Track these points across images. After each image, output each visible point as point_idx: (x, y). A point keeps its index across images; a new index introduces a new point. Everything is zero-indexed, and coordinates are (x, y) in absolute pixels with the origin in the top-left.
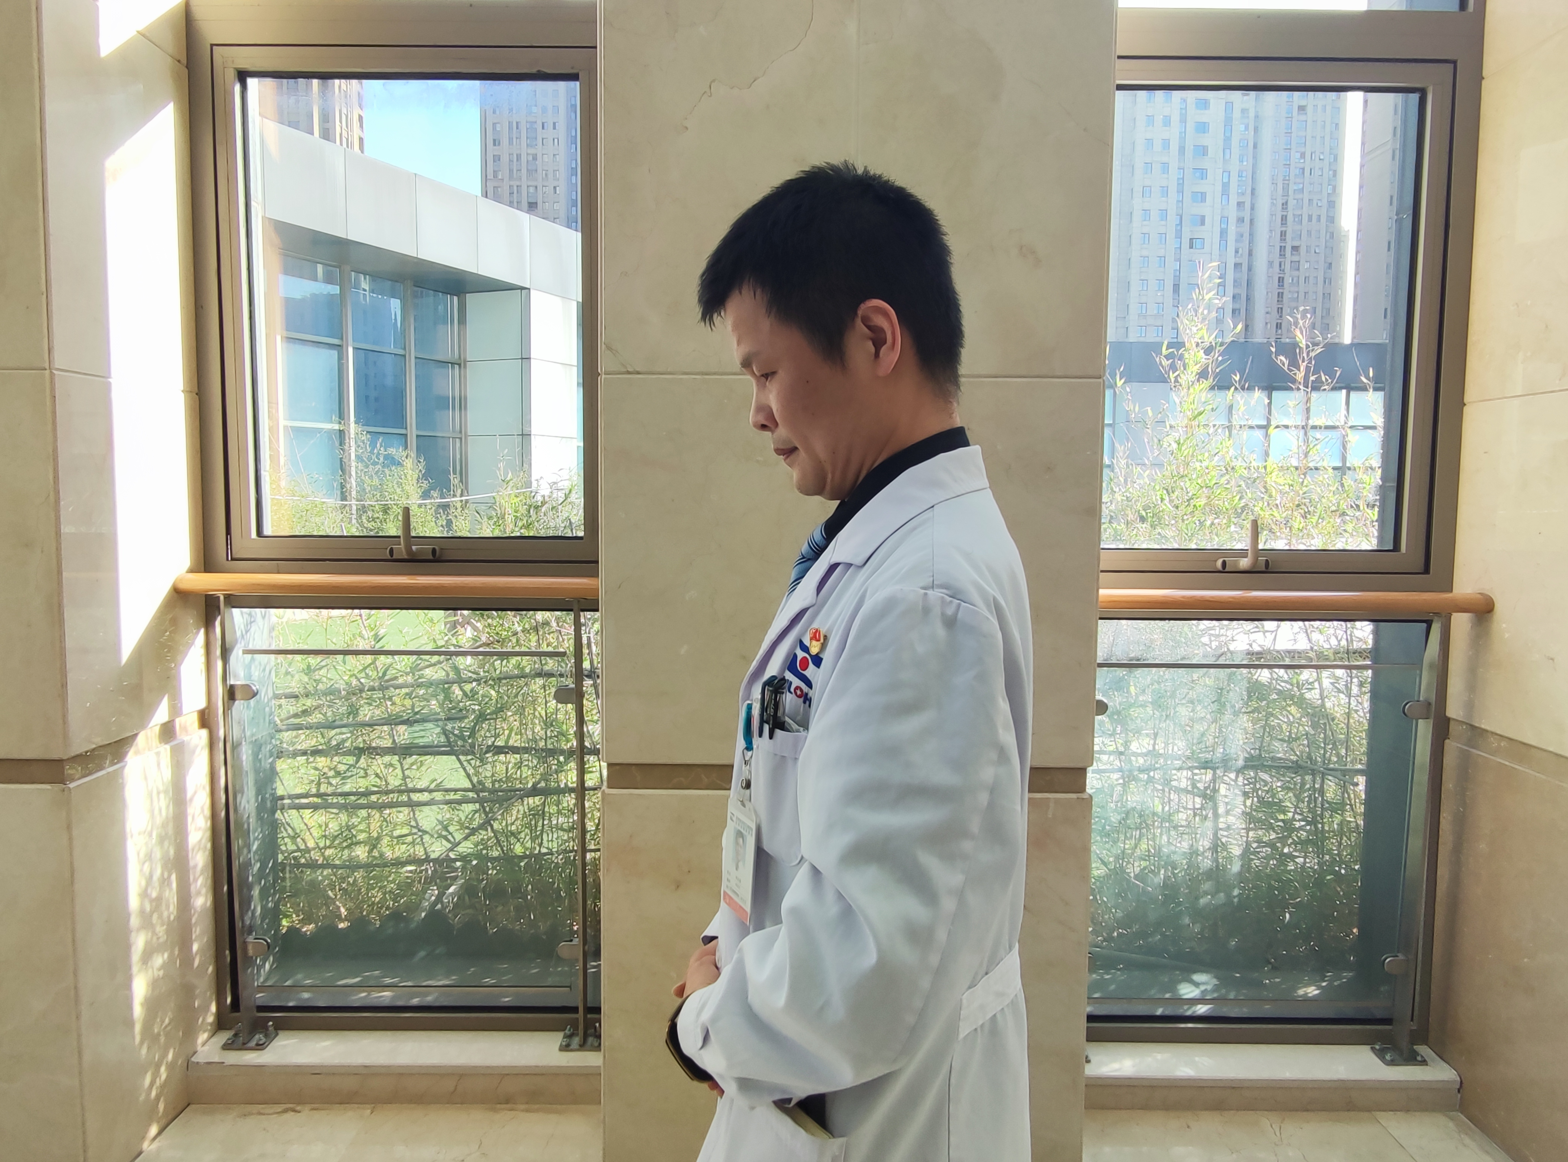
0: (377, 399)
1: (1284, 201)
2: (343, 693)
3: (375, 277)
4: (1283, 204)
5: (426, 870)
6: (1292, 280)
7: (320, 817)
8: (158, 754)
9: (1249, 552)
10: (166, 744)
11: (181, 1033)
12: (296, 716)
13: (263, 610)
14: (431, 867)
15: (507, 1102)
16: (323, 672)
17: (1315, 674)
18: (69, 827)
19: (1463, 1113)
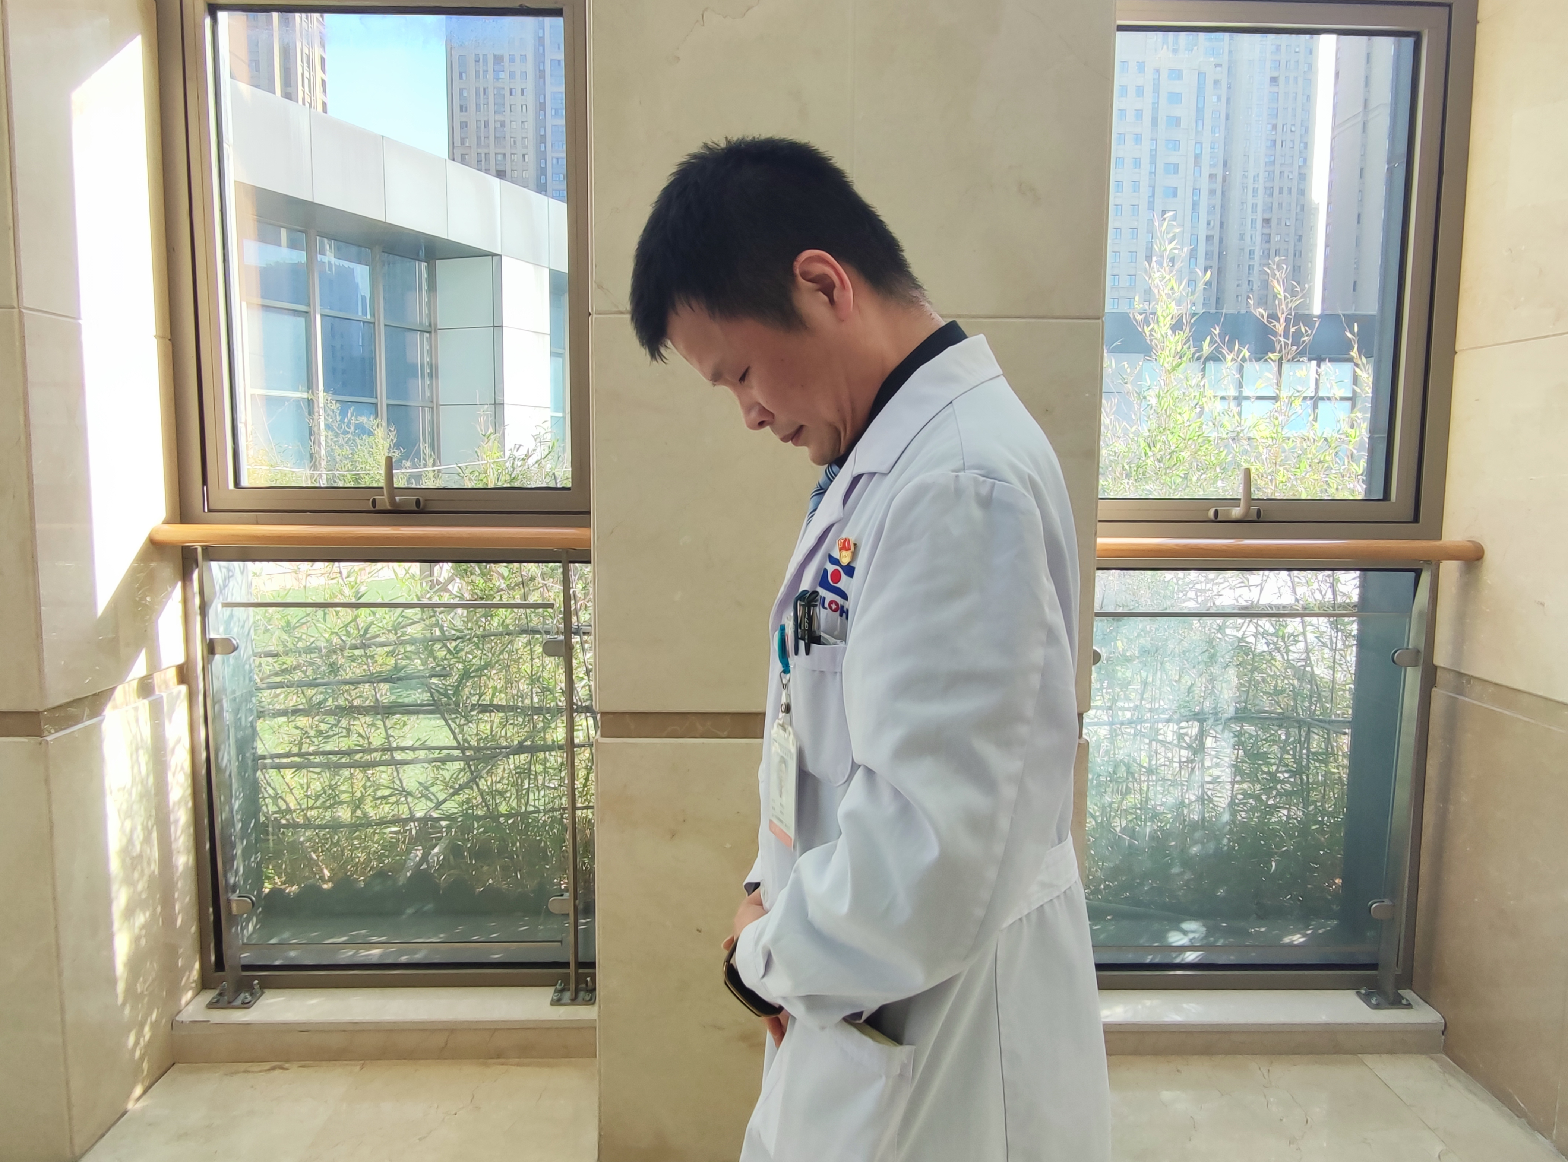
0: (345, 370)
1: (1255, 173)
2: (323, 651)
3: (340, 242)
5: (411, 830)
6: (1263, 253)
7: (302, 778)
8: (136, 709)
9: (1242, 501)
10: (144, 698)
11: (164, 993)
12: (276, 674)
13: (241, 563)
14: (416, 827)
15: (499, 1056)
16: (304, 629)
18: (47, 781)
19: (1447, 1055)
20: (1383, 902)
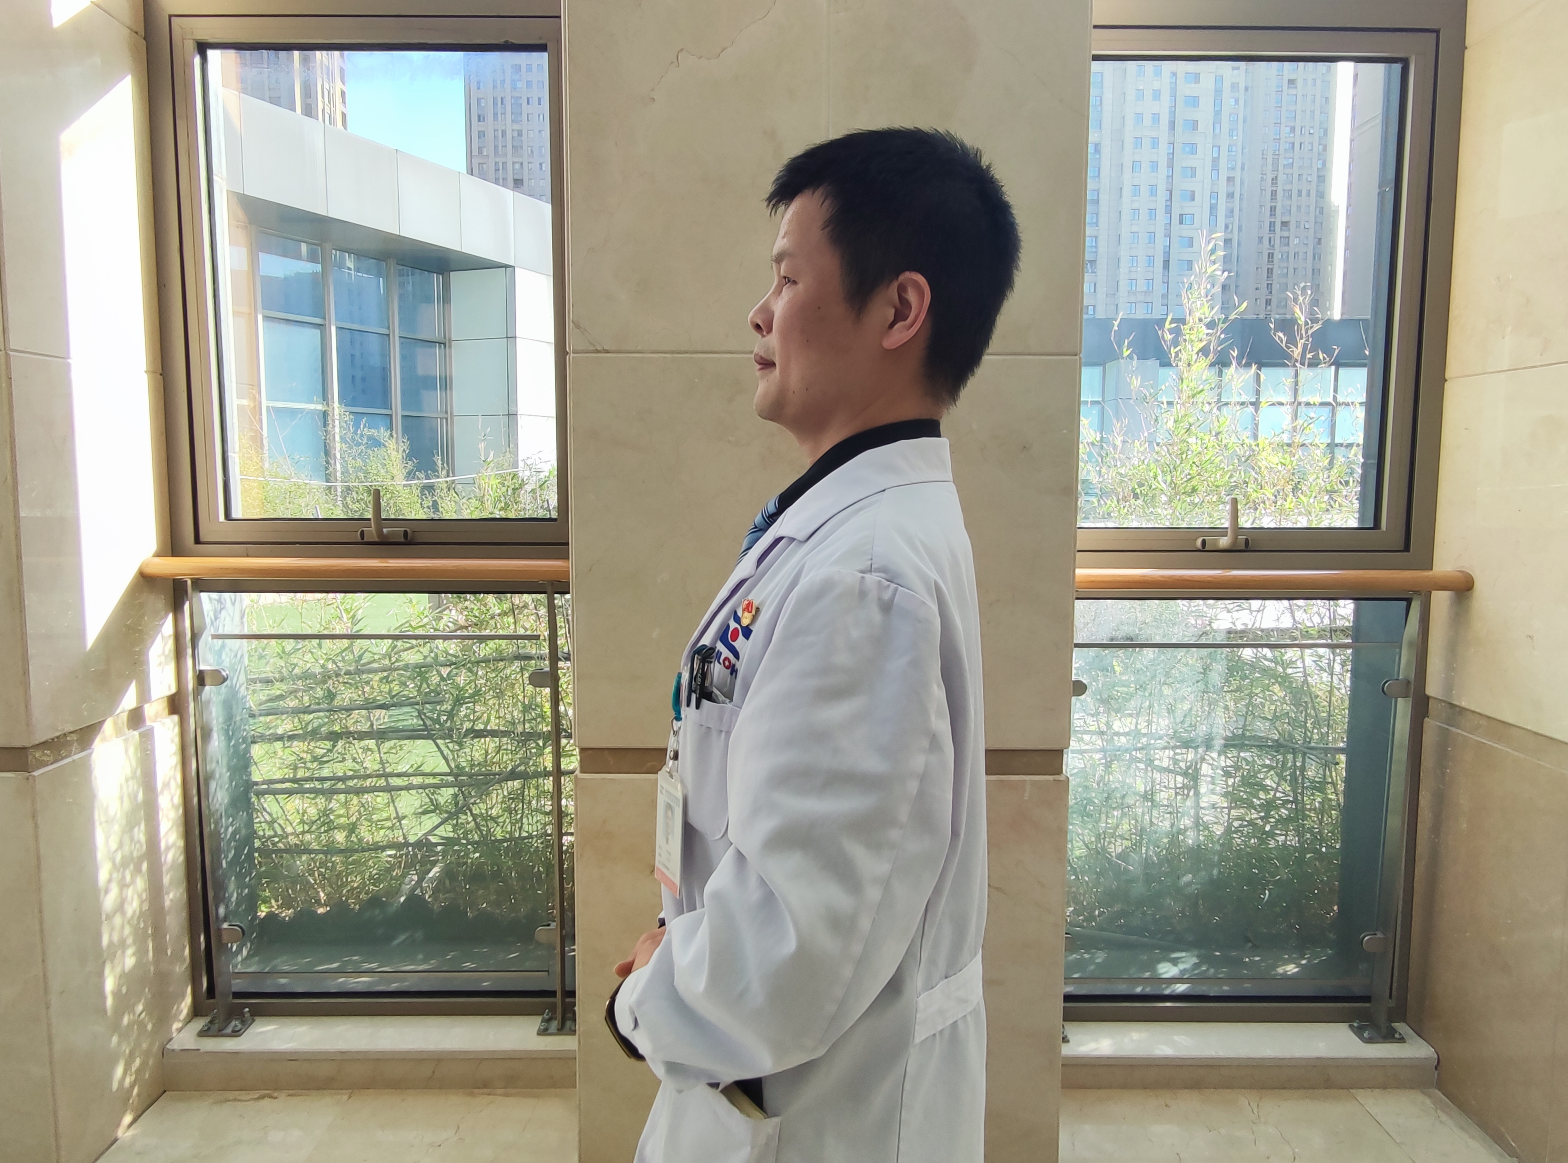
0: (363, 379)
1: (1274, 176)
2: (319, 677)
3: (359, 255)
4: (1273, 179)
5: (406, 854)
6: (1282, 256)
7: (295, 803)
8: (126, 740)
9: (1229, 531)
10: (135, 730)
11: (155, 1020)
12: (271, 700)
13: (232, 594)
14: (410, 851)
15: (485, 1086)
16: (298, 656)
17: (1299, 653)
18: (34, 816)
19: (1440, 1090)
20: (1375, 934)
